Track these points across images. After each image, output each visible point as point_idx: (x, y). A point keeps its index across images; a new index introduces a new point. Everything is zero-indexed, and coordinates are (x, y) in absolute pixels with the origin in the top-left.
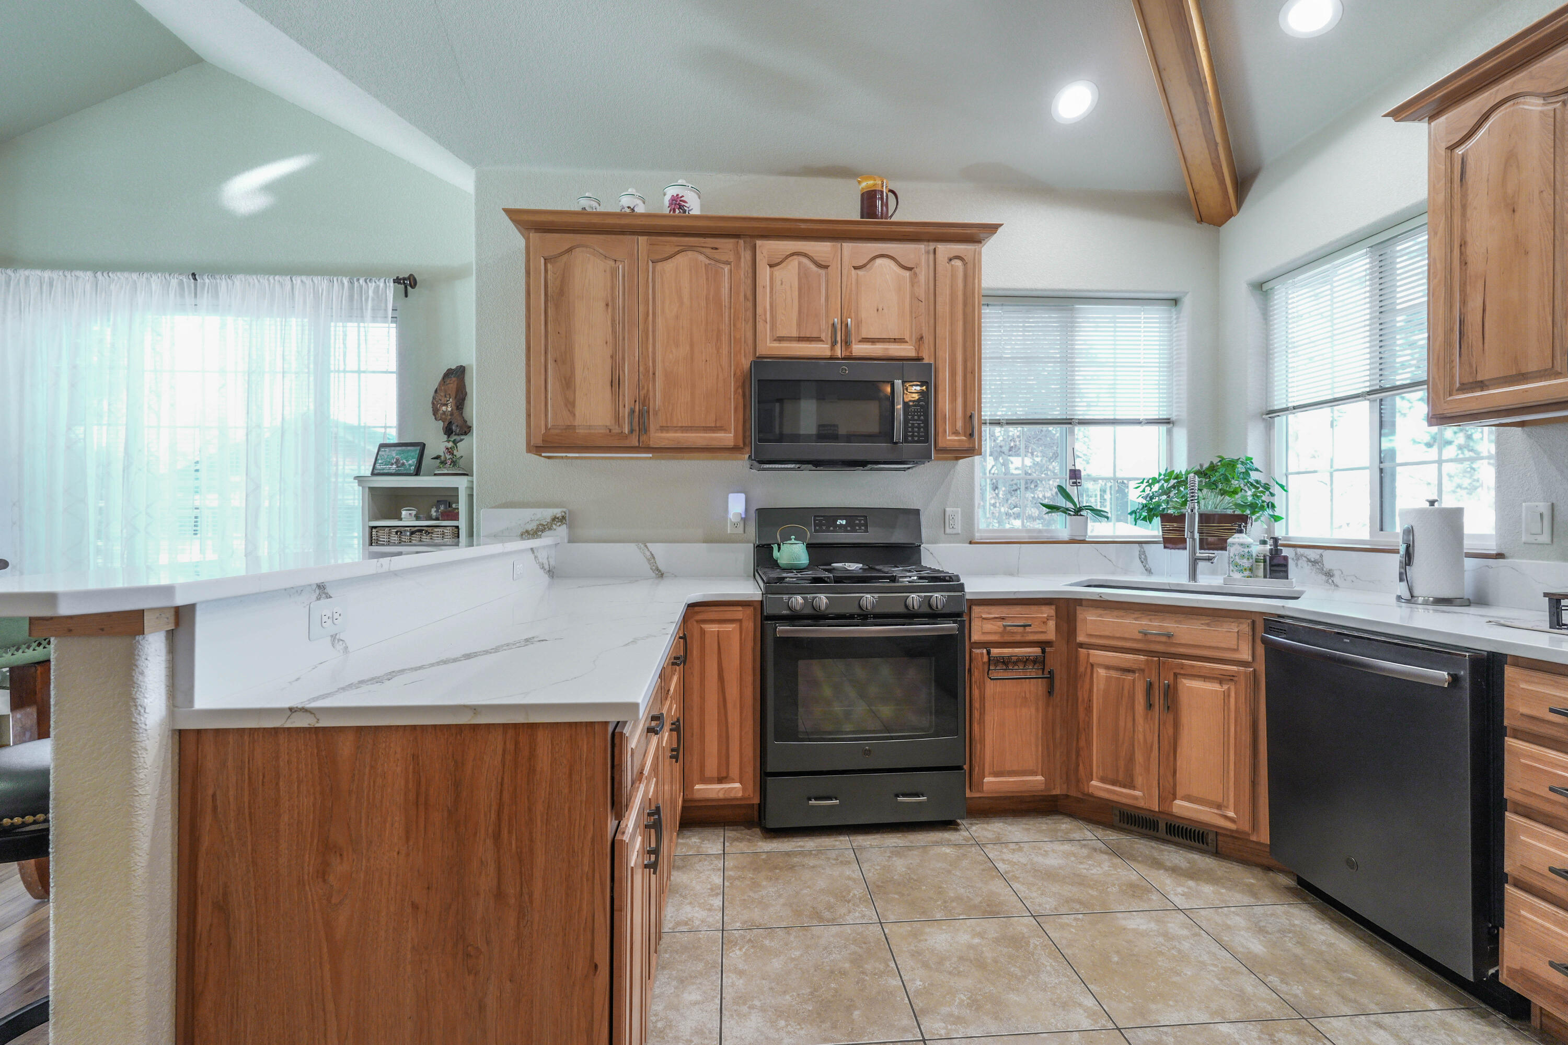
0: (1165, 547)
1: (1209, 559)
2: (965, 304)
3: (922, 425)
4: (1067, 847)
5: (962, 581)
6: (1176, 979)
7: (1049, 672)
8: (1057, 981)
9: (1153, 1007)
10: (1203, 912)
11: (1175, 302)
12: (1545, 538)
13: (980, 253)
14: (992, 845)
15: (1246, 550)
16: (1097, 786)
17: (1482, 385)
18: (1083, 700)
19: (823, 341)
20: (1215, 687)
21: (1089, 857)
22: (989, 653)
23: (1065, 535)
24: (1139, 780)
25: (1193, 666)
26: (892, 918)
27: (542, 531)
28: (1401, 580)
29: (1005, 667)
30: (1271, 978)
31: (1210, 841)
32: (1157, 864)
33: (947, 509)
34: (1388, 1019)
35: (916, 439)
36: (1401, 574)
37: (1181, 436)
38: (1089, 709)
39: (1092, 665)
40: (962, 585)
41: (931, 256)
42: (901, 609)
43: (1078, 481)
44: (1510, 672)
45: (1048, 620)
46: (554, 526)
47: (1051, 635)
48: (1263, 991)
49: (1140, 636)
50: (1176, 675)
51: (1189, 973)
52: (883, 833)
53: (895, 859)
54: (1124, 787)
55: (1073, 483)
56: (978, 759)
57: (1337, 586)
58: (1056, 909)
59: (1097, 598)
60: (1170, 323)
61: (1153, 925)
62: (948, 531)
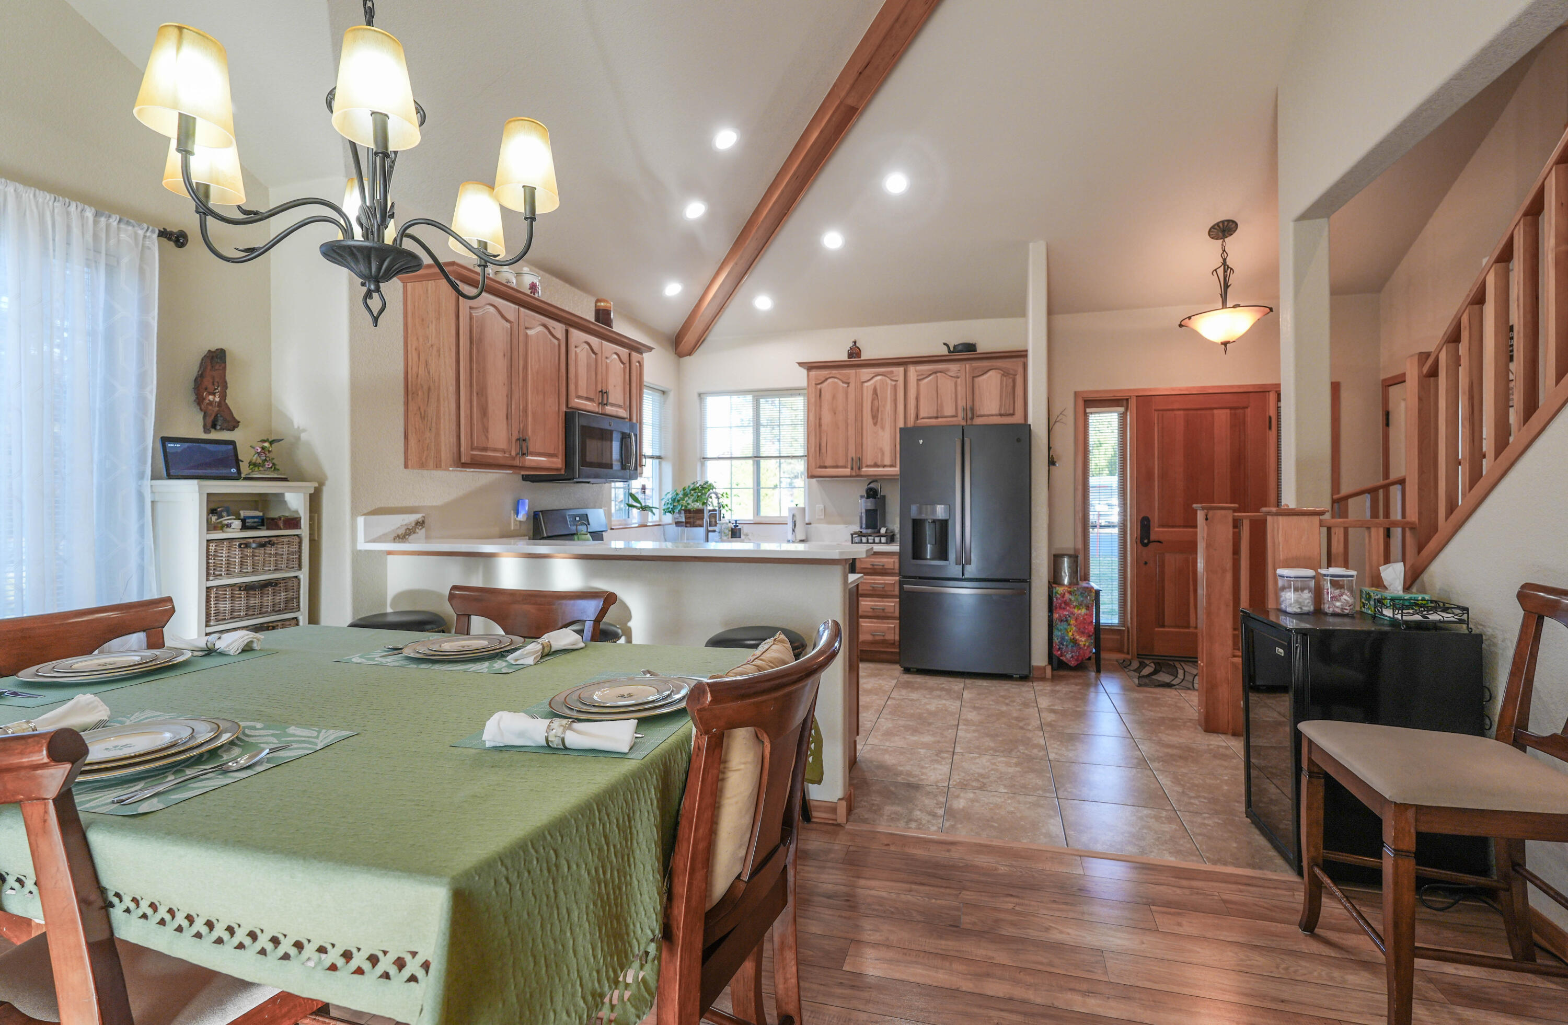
1: (714, 531)
2: (639, 387)
11: (664, 392)
12: (823, 517)
13: (645, 361)
17: (825, 467)
19: (594, 401)
27: (409, 535)
37: (667, 466)
41: (629, 356)
46: (417, 530)
55: (642, 492)
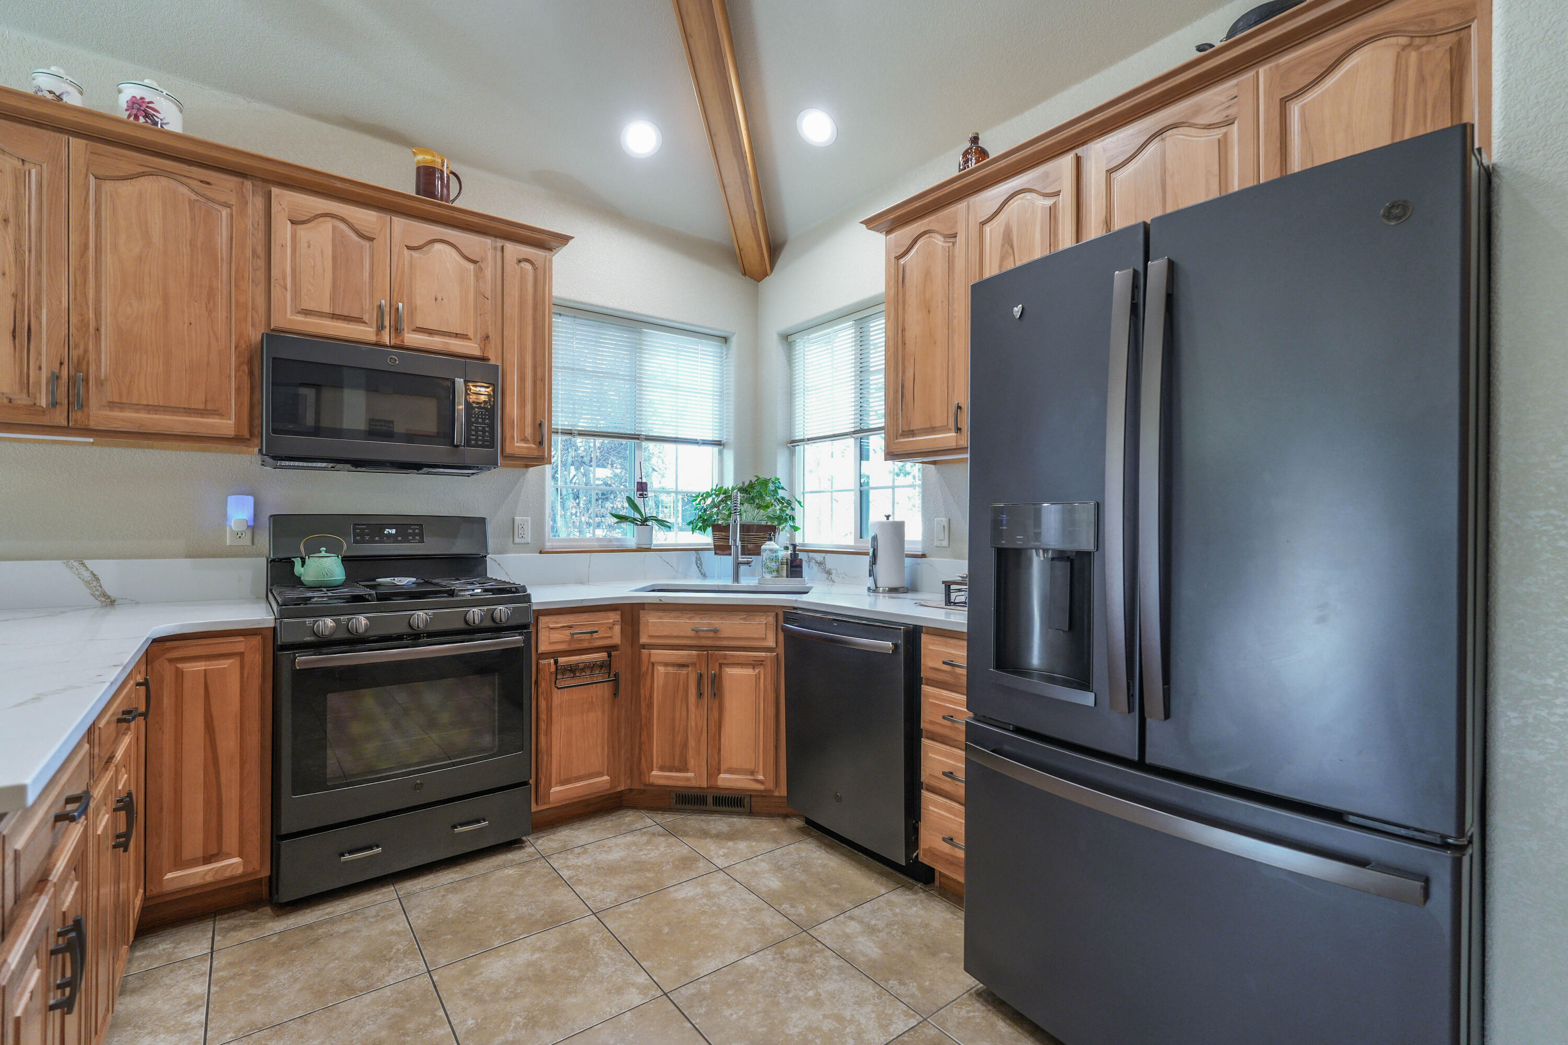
0: (716, 554)
1: (748, 563)
2: (535, 309)
3: (487, 429)
4: (629, 838)
5: (528, 592)
6: (715, 931)
7: (615, 675)
8: (613, 970)
9: (695, 963)
10: (737, 867)
11: (725, 340)
12: (945, 543)
13: (551, 261)
14: (557, 855)
15: (774, 555)
16: (658, 776)
17: (912, 433)
18: (645, 698)
19: (365, 323)
20: (749, 671)
21: (648, 843)
22: (556, 662)
23: (632, 542)
24: (692, 763)
25: (733, 656)
26: (443, 962)
28: (870, 576)
29: (572, 675)
30: (783, 906)
31: (746, 804)
32: (705, 834)
33: (516, 518)
34: (857, 912)
35: (480, 443)
36: (870, 571)
37: (729, 457)
38: (650, 706)
39: (653, 664)
40: (529, 595)
41: (499, 254)
42: (460, 625)
43: (645, 493)
44: (924, 638)
45: (614, 625)
47: (617, 640)
48: (779, 919)
49: (692, 634)
50: (720, 665)
51: (725, 923)
52: (437, 871)
53: (450, 896)
54: (680, 771)
55: (640, 495)
56: (544, 769)
57: (834, 582)
58: (616, 900)
59: (657, 601)
60: (722, 357)
61: (699, 890)
62: (517, 540)
